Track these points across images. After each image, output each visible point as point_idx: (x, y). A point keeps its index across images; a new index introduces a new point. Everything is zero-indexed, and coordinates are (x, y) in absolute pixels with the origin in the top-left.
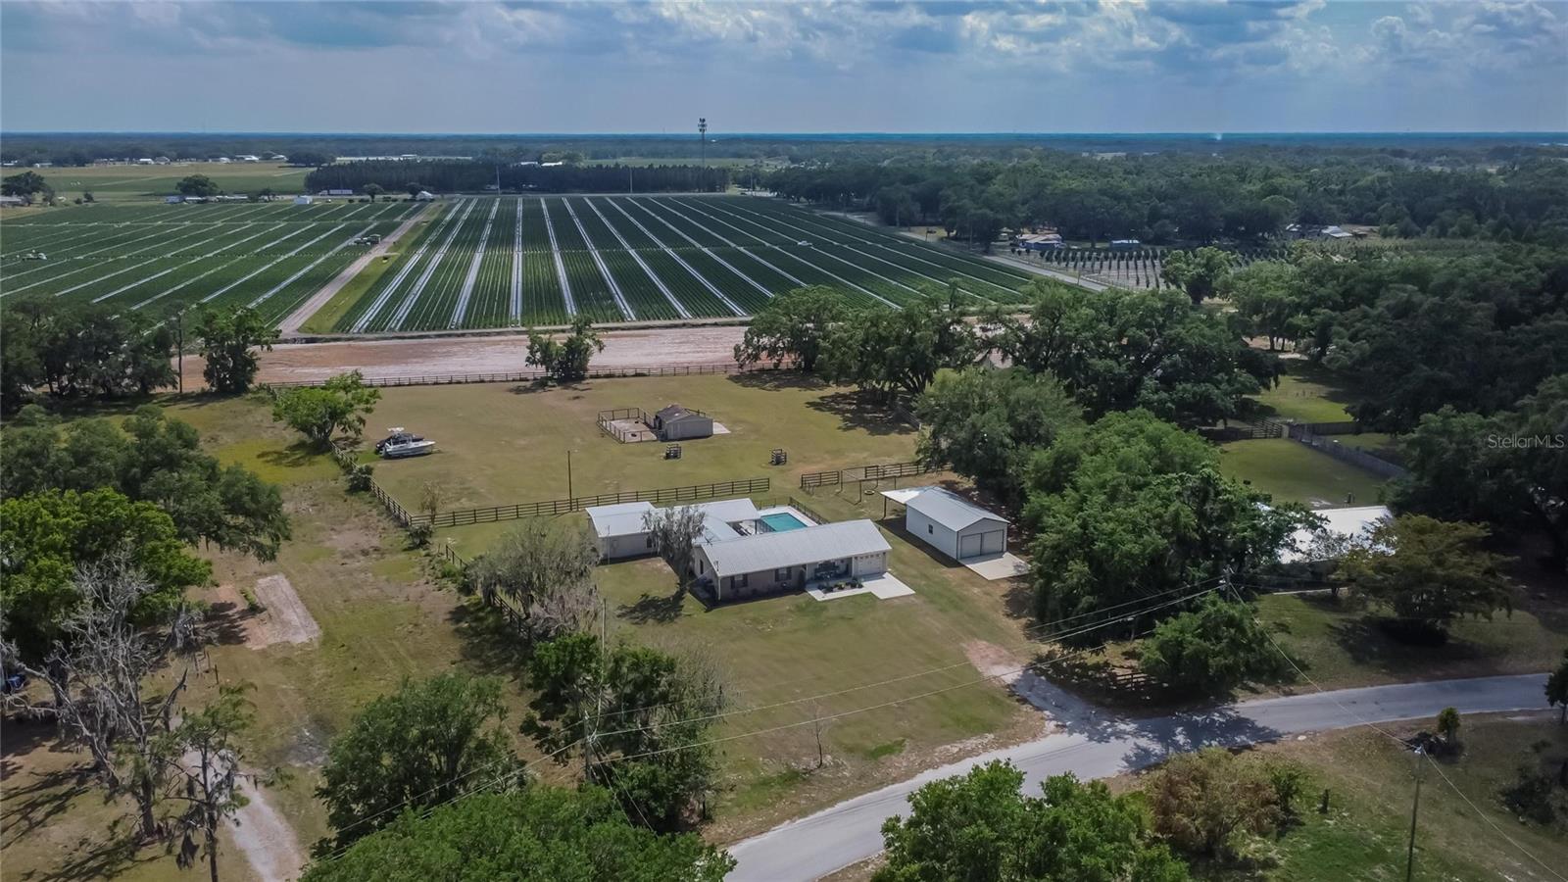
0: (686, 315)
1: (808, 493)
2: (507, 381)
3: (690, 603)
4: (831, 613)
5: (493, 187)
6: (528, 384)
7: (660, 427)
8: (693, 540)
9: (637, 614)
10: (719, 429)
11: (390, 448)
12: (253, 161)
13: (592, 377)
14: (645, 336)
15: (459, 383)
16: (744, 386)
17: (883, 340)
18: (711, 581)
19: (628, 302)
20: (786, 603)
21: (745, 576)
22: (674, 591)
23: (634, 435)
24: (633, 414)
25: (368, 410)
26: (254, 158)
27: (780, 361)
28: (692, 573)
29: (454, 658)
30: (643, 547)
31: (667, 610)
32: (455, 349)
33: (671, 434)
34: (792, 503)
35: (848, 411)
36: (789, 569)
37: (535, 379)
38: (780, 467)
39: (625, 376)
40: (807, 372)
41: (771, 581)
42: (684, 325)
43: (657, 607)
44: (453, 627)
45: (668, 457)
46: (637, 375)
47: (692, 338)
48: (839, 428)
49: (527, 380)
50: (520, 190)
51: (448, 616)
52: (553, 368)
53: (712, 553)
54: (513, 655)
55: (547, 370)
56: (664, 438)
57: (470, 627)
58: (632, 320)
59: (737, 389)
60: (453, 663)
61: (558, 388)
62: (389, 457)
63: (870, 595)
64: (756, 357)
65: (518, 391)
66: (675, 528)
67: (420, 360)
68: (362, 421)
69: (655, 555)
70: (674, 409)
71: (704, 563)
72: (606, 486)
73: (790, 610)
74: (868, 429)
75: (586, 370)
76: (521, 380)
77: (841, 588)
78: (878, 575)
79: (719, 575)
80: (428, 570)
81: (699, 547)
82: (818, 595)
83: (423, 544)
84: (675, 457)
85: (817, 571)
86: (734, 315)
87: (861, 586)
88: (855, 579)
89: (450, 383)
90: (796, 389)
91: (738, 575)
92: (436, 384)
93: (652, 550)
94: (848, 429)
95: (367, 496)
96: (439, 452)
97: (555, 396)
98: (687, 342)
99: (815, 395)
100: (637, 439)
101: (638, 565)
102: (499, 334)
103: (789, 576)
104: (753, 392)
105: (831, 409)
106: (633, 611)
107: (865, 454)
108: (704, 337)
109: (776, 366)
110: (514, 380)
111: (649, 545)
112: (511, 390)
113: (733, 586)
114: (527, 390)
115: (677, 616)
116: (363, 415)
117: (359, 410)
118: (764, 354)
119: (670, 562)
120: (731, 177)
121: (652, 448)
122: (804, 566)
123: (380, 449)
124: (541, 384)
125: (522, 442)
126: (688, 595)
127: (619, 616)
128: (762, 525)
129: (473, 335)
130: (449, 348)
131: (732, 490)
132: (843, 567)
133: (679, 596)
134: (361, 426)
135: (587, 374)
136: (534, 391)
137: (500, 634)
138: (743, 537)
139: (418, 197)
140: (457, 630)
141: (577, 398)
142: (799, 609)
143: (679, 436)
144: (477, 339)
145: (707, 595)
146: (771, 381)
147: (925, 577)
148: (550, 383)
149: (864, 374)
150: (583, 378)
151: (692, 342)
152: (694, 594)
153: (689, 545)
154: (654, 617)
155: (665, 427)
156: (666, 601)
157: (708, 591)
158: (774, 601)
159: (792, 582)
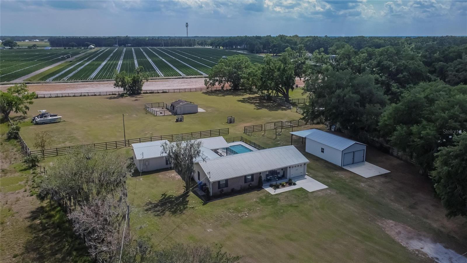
0: (183, 75)
1: (249, 135)
2: (107, 95)
3: (193, 200)
4: (283, 203)
5: (116, 45)
6: (116, 96)
7: (173, 109)
8: (194, 159)
9: (159, 208)
10: (200, 110)
11: (38, 120)
12: (37, 41)
13: (144, 93)
14: (167, 81)
15: (85, 96)
16: (209, 95)
17: (272, 71)
18: (205, 185)
19: (161, 72)
20: (253, 197)
21: (227, 180)
22: (182, 191)
23: (161, 113)
24: (161, 105)
25: (31, 103)
26: (37, 40)
27: (224, 85)
28: (193, 179)
29: (17, 252)
30: (164, 165)
31: (178, 204)
32: (88, 86)
33: (179, 112)
34: (242, 140)
35: (256, 103)
36: (252, 175)
37: (119, 94)
38: (231, 124)
39: (158, 93)
40: (235, 90)
41: (242, 183)
42: (183, 78)
43: (171, 202)
44: (29, 224)
45: (177, 121)
46: (163, 92)
47: (186, 81)
48: (254, 109)
49: (115, 94)
50: (125, 46)
51: (29, 215)
52: (127, 89)
53: (206, 167)
54: (64, 247)
55: (124, 90)
56: (175, 114)
57: (41, 223)
58: (162, 77)
59: (206, 96)
60: (15, 256)
61: (129, 97)
62: (37, 124)
63: (301, 190)
64: (214, 84)
65: (111, 98)
66: (182, 152)
67: (71, 89)
68: (27, 108)
69: (171, 169)
70: (180, 101)
71: (201, 173)
72: (146, 134)
73: (256, 202)
74: (268, 109)
75: (141, 90)
76: (113, 94)
77: (283, 186)
78: (301, 177)
79: (211, 180)
80: (30, 183)
81: (198, 164)
82: (271, 191)
83: (34, 166)
84: (181, 121)
85: (267, 175)
86: (202, 75)
87: (295, 184)
88: (290, 180)
89: (81, 96)
90: (232, 96)
91: (222, 180)
92: (74, 96)
93: (169, 166)
94: (258, 109)
95: (15, 142)
96: (64, 121)
97: (127, 100)
98: (185, 83)
99: (241, 98)
100: (163, 114)
101: (160, 175)
102: (108, 81)
103: (252, 179)
104: (213, 97)
105: (249, 102)
106: (156, 206)
107: (270, 118)
108: (191, 81)
109: (222, 88)
110: (109, 95)
111: (167, 164)
112: (107, 98)
113: (219, 188)
114: (114, 98)
115: (185, 208)
116: (28, 105)
117: (26, 103)
118: (217, 83)
119: (179, 173)
120: (196, 43)
121: (170, 118)
122: (260, 173)
123: (33, 120)
124: (122, 96)
125: (107, 117)
126: (191, 194)
127: (147, 210)
128: (229, 151)
129: (97, 81)
130: (85, 85)
131: (211, 134)
132: (281, 173)
133: (185, 195)
134: (27, 110)
135: (142, 92)
136: (118, 98)
137: (60, 228)
138: (222, 158)
139: (89, 47)
140: (30, 227)
141: (137, 100)
142: (262, 201)
143: (182, 113)
144: (98, 82)
145: (203, 193)
146: (220, 94)
147: (329, 177)
148: (125, 95)
149: (264, 87)
150: (140, 93)
151: (186, 83)
152: (195, 192)
153: (192, 163)
154: (170, 209)
155: (175, 109)
156: (177, 198)
157: (204, 191)
158: (246, 196)
159: (255, 183)
